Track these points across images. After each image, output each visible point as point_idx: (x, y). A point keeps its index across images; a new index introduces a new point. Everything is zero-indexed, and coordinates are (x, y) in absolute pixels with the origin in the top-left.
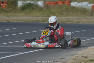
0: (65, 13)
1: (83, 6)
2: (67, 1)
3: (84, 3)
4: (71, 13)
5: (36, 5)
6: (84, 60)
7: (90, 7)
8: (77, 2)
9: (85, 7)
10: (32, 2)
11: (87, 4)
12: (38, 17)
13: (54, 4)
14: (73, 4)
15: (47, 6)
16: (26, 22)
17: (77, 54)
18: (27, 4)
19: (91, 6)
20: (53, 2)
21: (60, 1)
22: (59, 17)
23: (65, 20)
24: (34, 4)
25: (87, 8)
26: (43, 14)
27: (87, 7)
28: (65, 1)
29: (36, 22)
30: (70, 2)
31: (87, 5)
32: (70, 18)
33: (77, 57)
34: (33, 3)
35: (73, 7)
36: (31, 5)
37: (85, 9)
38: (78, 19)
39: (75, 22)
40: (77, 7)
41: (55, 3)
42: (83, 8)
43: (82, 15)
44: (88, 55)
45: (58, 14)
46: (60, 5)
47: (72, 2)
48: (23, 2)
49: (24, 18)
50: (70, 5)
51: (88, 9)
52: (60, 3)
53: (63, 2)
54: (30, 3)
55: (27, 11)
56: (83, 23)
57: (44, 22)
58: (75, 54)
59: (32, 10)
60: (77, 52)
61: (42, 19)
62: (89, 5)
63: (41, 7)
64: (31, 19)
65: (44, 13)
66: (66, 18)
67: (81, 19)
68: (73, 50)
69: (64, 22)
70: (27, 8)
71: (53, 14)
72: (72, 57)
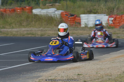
0: (25, 24)
1: (49, 14)
3: (50, 9)
4: (33, 22)
7: (58, 15)
8: (40, 8)
9: (51, 15)
11: (54, 11)
13: (10, 11)
14: (35, 11)
15: (1, 14)
17: (41, 76)
19: (60, 13)
20: (9, 10)
21: (18, 8)
22: (18, 29)
23: (25, 32)
25: (54, 17)
27: (54, 15)
28: (25, 7)
30: (32, 9)
31: (55, 12)
32: (31, 30)
33: (41, 80)
35: (36, 15)
37: (51, 17)
38: (42, 30)
39: (38, 35)
40: (41, 15)
41: (11, 11)
42: (49, 17)
43: (47, 25)
44: (56, 78)
45: (15, 25)
46: (19, 12)
47: (34, 9)
50: (32, 12)
52: (18, 10)
53: (23, 9)
56: (49, 36)
58: (39, 77)
60: (41, 74)
62: (56, 13)
66: (26, 29)
67: (46, 31)
68: (36, 72)
69: (24, 35)
71: (10, 25)
72: (35, 80)
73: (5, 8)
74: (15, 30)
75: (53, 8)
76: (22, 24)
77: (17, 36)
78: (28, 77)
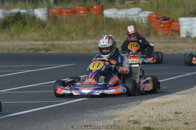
0: (91, 33)
1: (129, 17)
2: (95, 7)
3: (130, 10)
4: (105, 31)
5: (32, 16)
6: (133, 128)
7: (143, 19)
8: (116, 8)
9: (133, 19)
10: (23, 11)
11: (137, 12)
12: (37, 40)
13: (68, 13)
14: (108, 13)
15: (54, 18)
16: (12, 52)
17: (118, 116)
18: (13, 15)
19: (146, 15)
20: (66, 10)
21: (81, 8)
22: (80, 41)
23: (92, 47)
24: (27, 15)
25: (138, 21)
26: (46, 34)
27: (137, 18)
28: (92, 7)
29: (31, 52)
31: (138, 14)
33: (117, 123)
34: (24, 13)
35: (109, 20)
36: (20, 16)
37: (134, 22)
40: (117, 20)
41: (70, 12)
42: (130, 21)
44: (142, 118)
45: (76, 34)
46: (81, 15)
47: (105, 9)
48: (4, 11)
49: (6, 44)
50: (102, 14)
51: (140, 21)
52: (81, 10)
53: (88, 10)
54: (19, 13)
55: (13, 29)
57: (49, 52)
58: (114, 117)
59: (24, 27)
60: (118, 112)
61: (45, 44)
62: (141, 15)
63: (43, 21)
64: (21, 45)
65: (49, 33)
69: (90, 51)
70: (13, 22)
71: (67, 34)
72: (108, 123)
73: (59, 7)
74: (77, 42)
75: (136, 7)
76: (88, 34)
77: (80, 52)
78: (96, 118)
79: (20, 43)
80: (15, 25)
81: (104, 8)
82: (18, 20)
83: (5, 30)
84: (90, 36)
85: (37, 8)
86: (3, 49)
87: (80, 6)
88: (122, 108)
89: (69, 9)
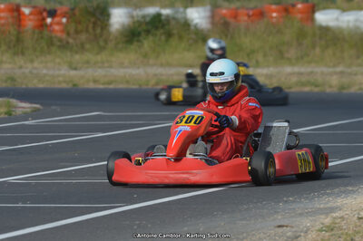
0: (292, 53)
2: (299, 6)
4: (318, 50)
5: (182, 21)
8: (338, 8)
10: (166, 12)
13: (249, 16)
14: (323, 17)
15: (223, 26)
16: (144, 87)
17: (339, 209)
18: (148, 19)
20: (245, 12)
21: (274, 7)
22: (271, 69)
23: (294, 79)
24: (174, 18)
28: (294, 6)
30: (313, 9)
32: (311, 73)
33: (338, 221)
34: (168, 16)
35: (325, 30)
36: (160, 21)
38: (342, 73)
39: (331, 87)
40: (340, 30)
41: (253, 15)
43: (358, 57)
45: (265, 55)
46: (274, 20)
47: (319, 10)
48: (130, 10)
49: (134, 71)
50: (313, 20)
52: (274, 12)
53: (286, 11)
54: (158, 16)
55: (147, 43)
58: (332, 210)
59: (167, 41)
60: (340, 201)
63: (202, 30)
64: (162, 75)
66: (296, 69)
67: (355, 75)
68: (323, 194)
70: (148, 32)
71: (248, 55)
72: (322, 220)
73: (233, 6)
74: (265, 71)
76: (286, 55)
78: (300, 211)
79: (160, 70)
80: (151, 38)
81: (316, 8)
82: (157, 28)
83: (132, 47)
84: (289, 59)
85: (192, 6)
86: (128, 82)
87: (271, 4)
88: (347, 193)
89: (252, 9)
